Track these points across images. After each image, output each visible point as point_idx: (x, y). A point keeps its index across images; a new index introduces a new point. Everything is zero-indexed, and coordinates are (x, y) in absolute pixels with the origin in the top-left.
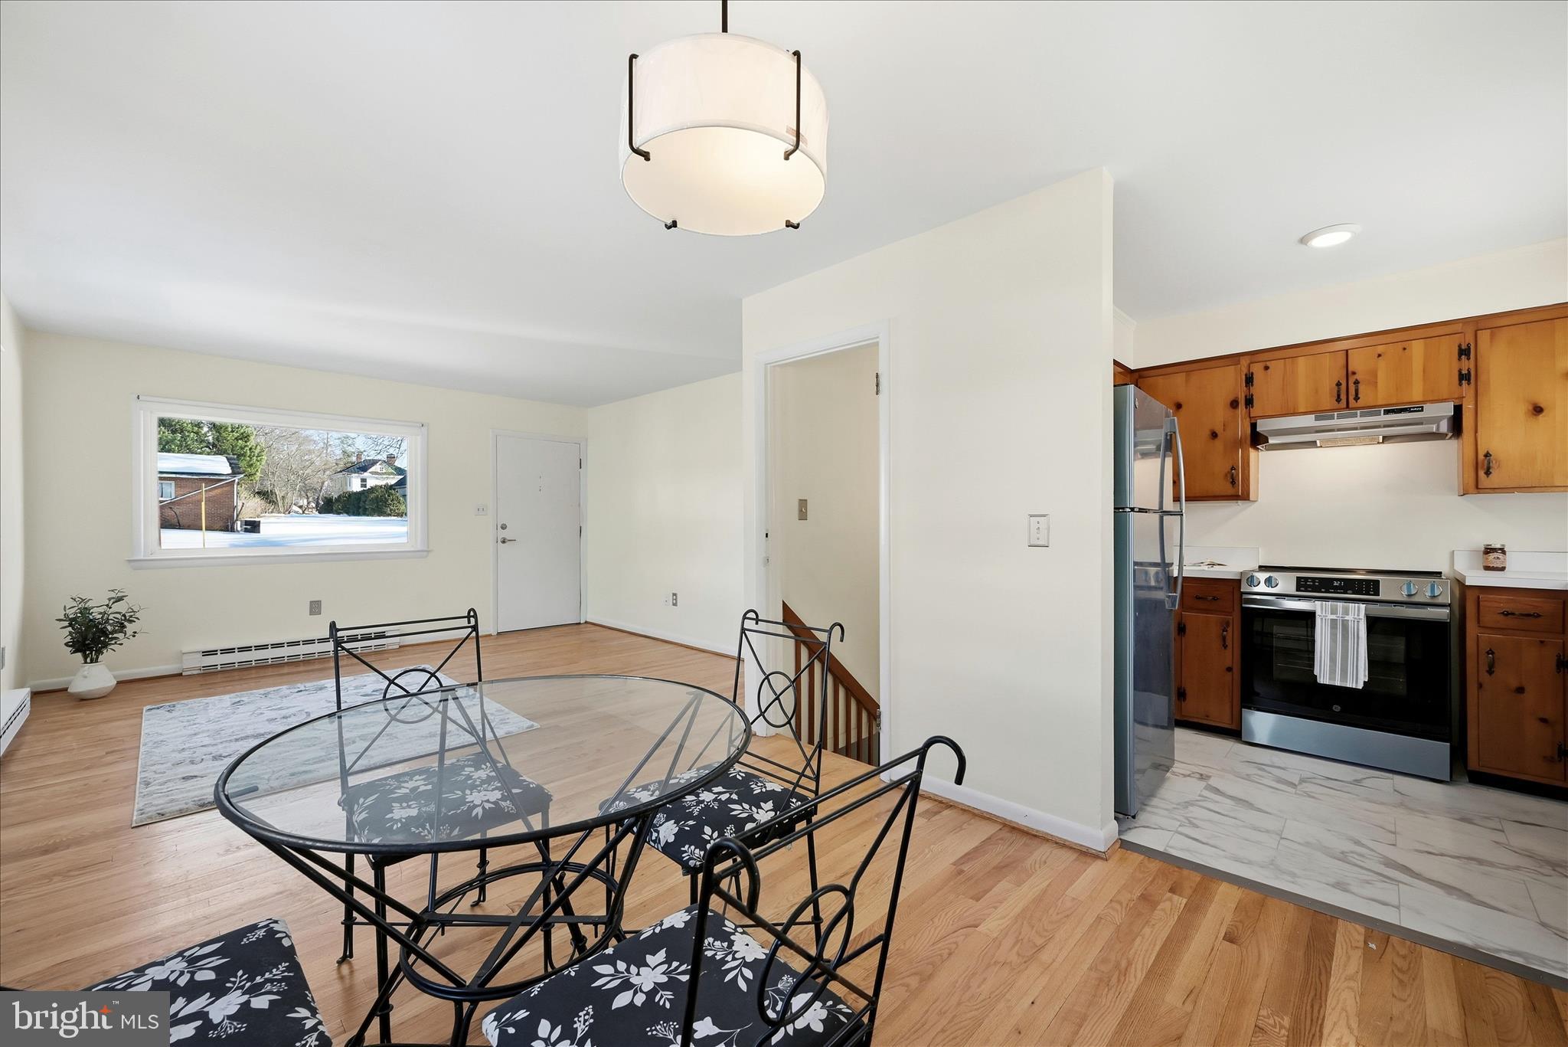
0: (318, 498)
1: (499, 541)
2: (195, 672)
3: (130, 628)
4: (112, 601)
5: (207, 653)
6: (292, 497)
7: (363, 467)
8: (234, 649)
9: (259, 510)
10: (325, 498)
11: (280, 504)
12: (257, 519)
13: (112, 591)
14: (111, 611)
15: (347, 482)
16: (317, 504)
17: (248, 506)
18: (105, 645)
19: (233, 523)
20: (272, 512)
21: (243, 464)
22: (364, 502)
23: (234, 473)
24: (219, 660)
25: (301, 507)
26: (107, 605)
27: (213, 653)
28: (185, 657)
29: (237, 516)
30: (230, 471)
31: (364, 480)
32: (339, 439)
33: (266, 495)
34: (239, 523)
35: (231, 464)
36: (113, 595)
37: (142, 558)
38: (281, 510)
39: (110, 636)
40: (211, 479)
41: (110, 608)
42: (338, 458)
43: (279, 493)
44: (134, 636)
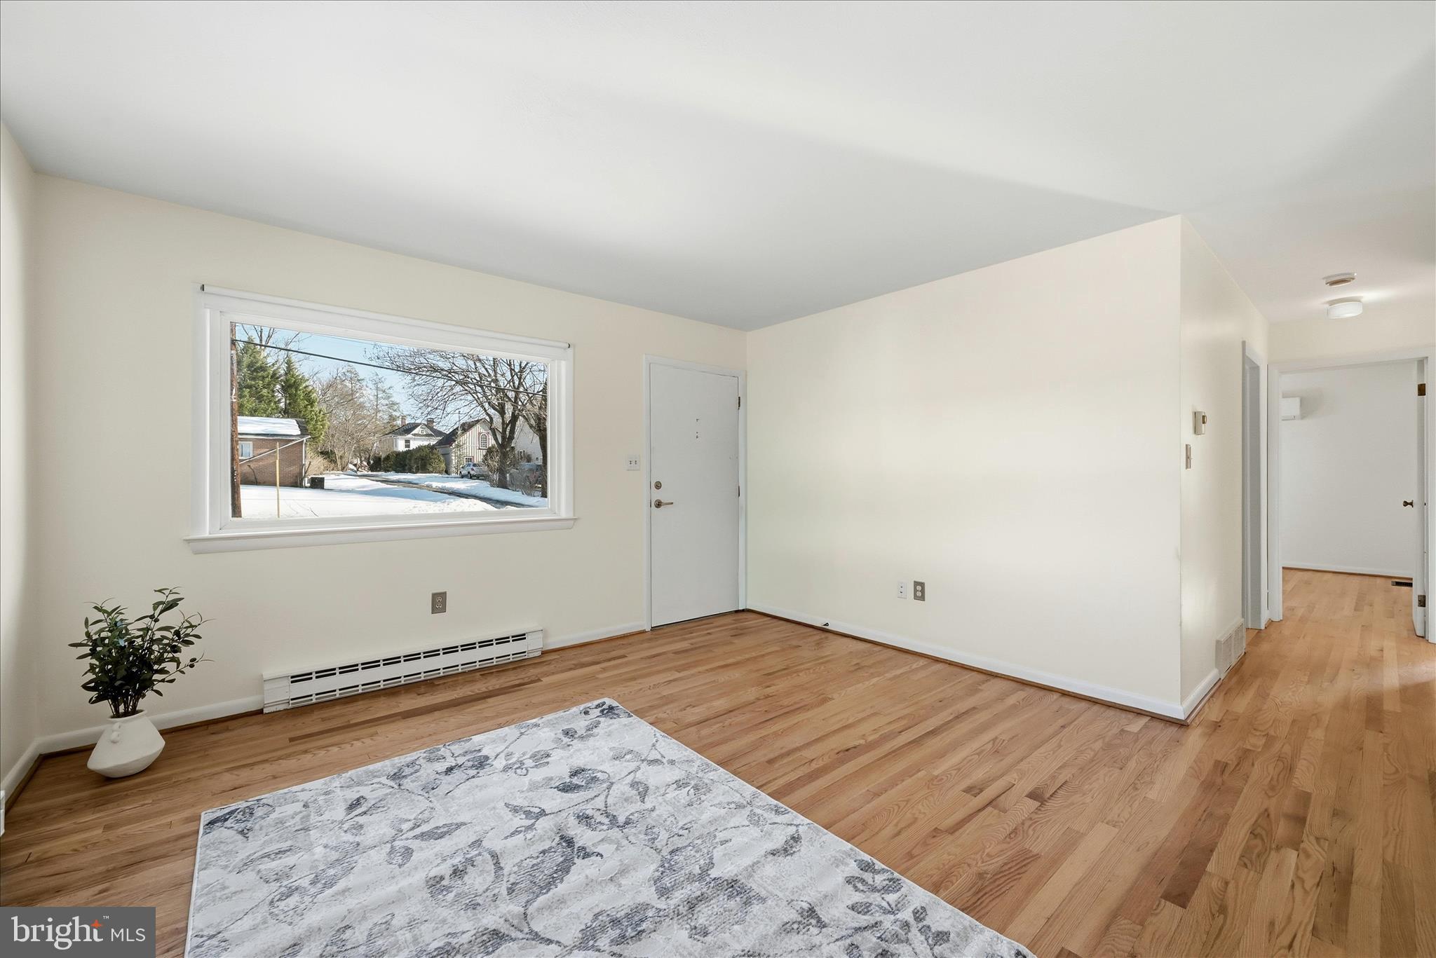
0: (369, 458)
1: (653, 505)
2: (281, 707)
3: (185, 654)
4: (161, 607)
5: (297, 679)
6: (349, 456)
7: (408, 429)
8: (334, 669)
9: (322, 467)
10: (375, 457)
11: (339, 463)
12: (321, 476)
13: (160, 591)
14: (158, 625)
15: (394, 444)
16: (369, 463)
17: (314, 465)
18: (148, 684)
19: (302, 480)
20: (333, 470)
21: (310, 427)
22: (410, 460)
23: (303, 435)
24: (314, 687)
25: (355, 465)
26: (152, 617)
27: (305, 677)
28: (267, 686)
29: (305, 473)
30: (299, 433)
31: (407, 442)
32: (387, 405)
33: (327, 454)
34: (306, 479)
35: (299, 427)
36: (161, 598)
37: (206, 535)
38: (340, 467)
39: (156, 667)
40: (284, 439)
41: (156, 621)
42: (386, 421)
43: (338, 453)
44: (192, 666)
